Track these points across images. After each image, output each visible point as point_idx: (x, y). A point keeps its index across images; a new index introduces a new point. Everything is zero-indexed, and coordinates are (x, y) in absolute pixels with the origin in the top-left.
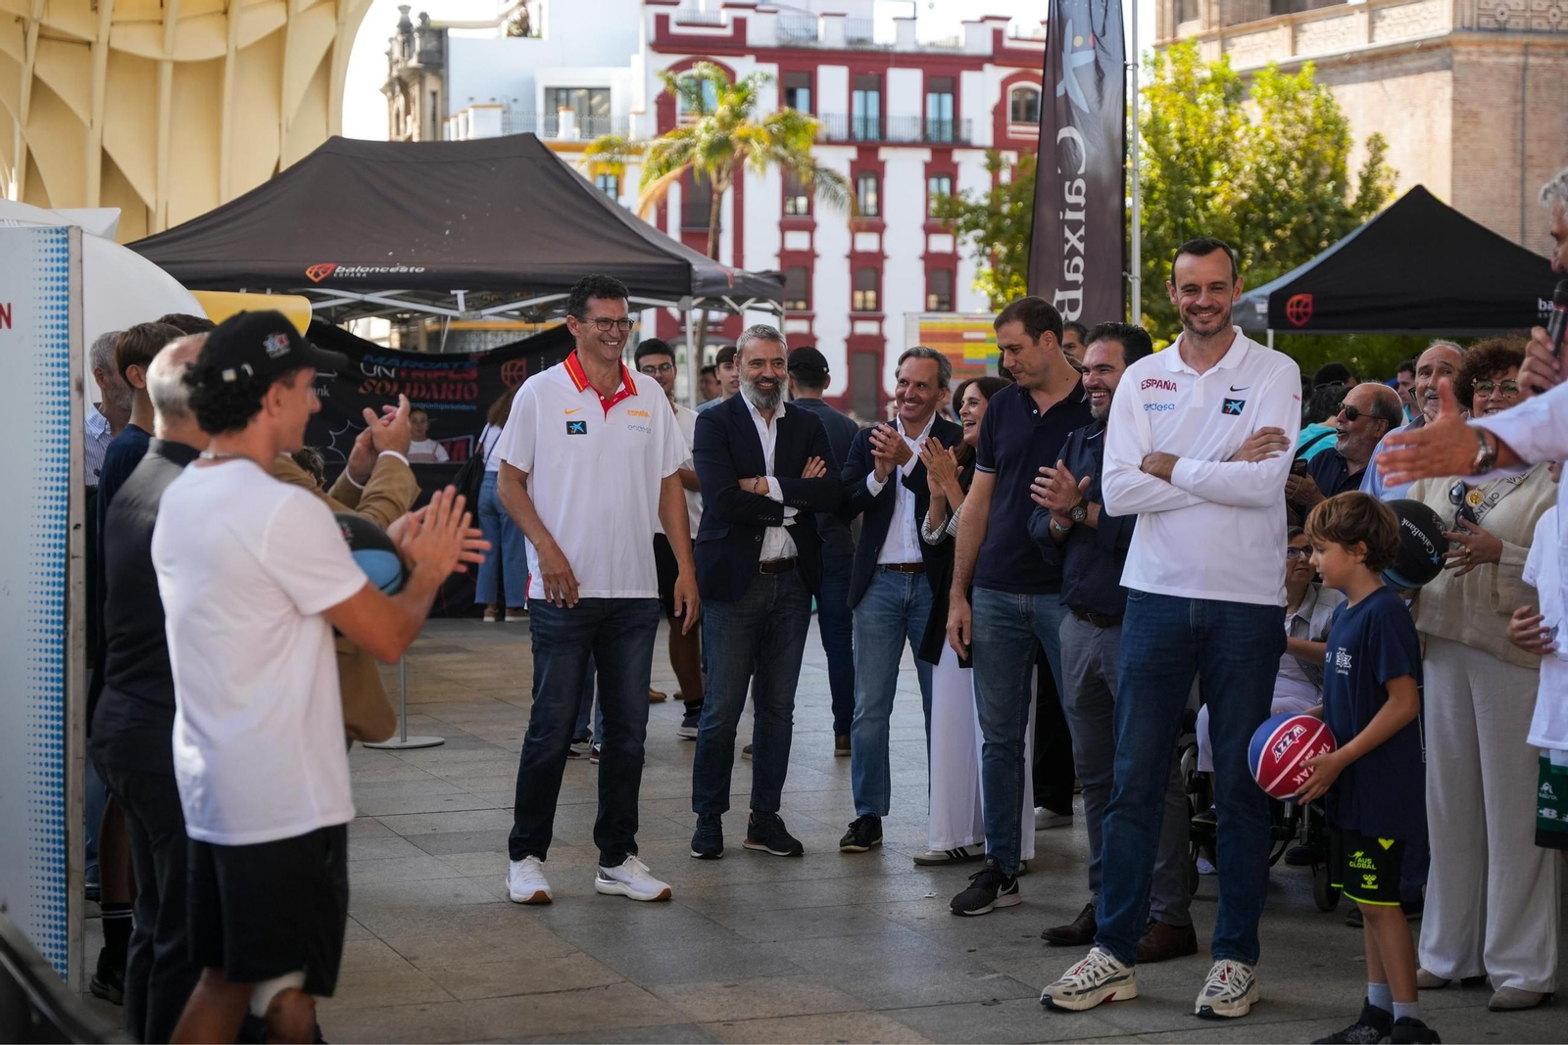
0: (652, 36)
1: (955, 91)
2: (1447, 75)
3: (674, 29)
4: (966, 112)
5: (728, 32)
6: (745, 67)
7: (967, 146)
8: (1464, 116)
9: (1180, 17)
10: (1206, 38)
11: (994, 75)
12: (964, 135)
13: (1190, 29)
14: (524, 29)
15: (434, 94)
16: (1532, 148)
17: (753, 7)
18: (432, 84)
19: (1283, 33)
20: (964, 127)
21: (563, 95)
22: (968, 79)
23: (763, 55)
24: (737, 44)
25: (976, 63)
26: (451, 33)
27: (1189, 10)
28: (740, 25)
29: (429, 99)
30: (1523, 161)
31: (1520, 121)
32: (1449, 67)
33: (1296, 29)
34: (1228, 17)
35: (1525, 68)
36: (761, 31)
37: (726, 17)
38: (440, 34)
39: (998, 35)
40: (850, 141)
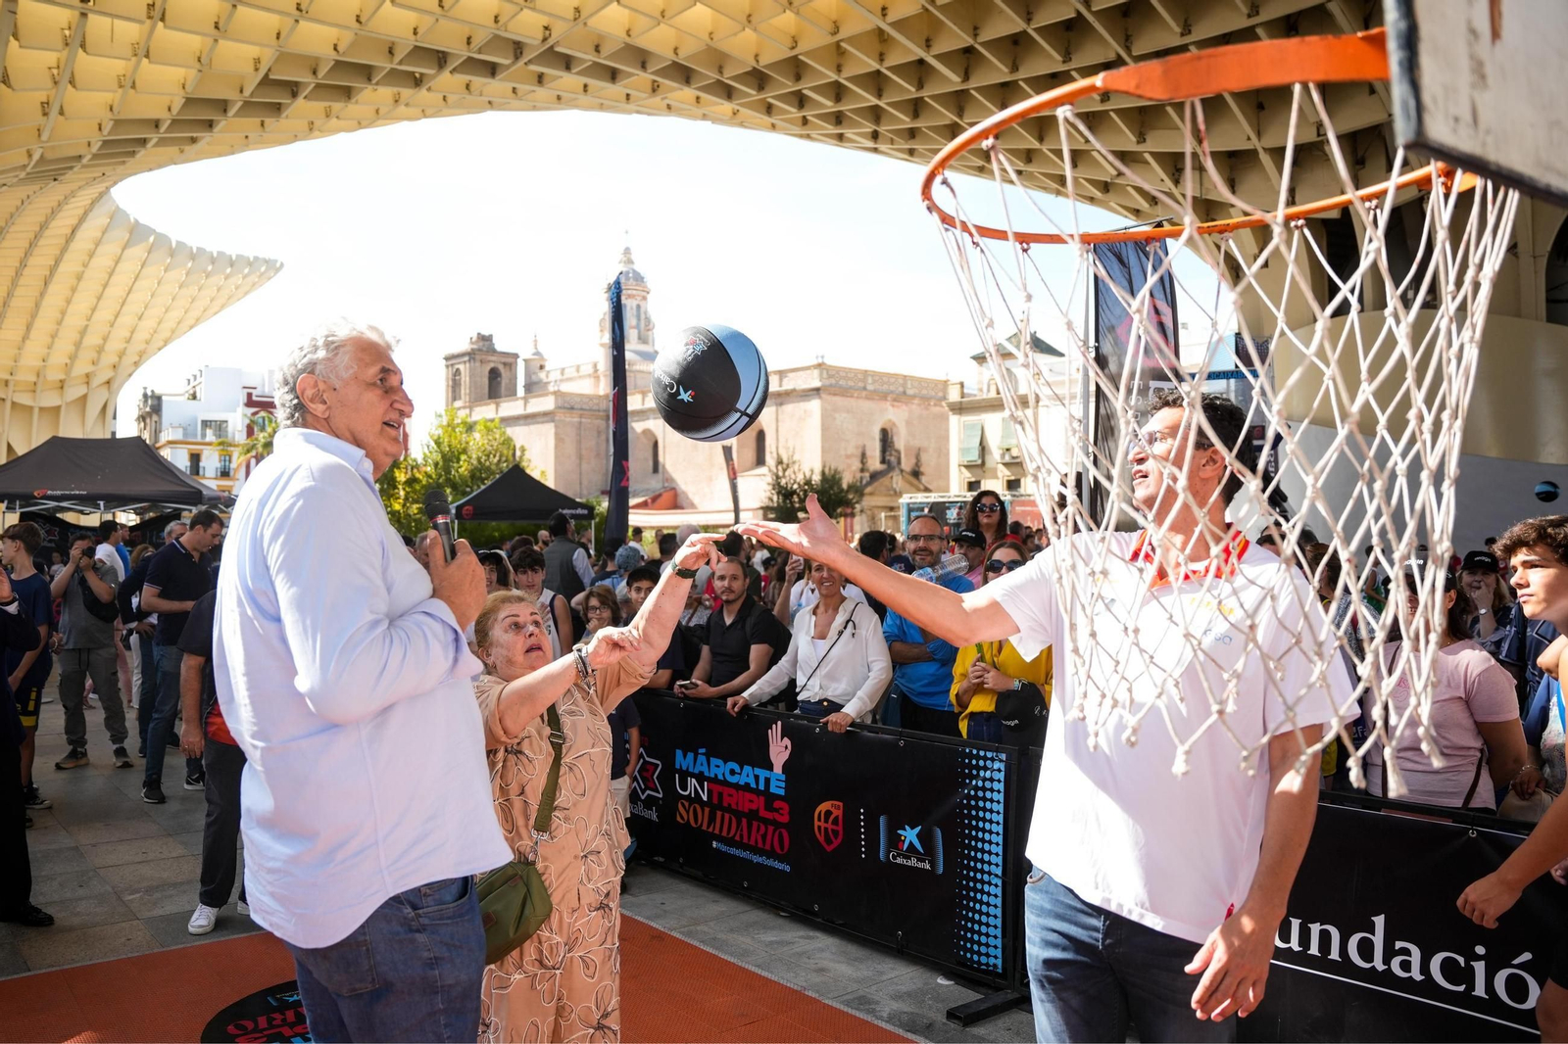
0: (245, 401)
2: (552, 424)
3: (255, 398)
8: (559, 440)
9: (454, 399)
10: (464, 407)
13: (458, 404)
14: (194, 397)
15: (156, 421)
16: (584, 452)
18: (155, 418)
19: (493, 407)
21: (209, 423)
26: (164, 398)
27: (458, 397)
30: (580, 457)
31: (579, 442)
32: (553, 421)
33: (498, 405)
34: (472, 400)
35: (580, 423)
38: (159, 398)
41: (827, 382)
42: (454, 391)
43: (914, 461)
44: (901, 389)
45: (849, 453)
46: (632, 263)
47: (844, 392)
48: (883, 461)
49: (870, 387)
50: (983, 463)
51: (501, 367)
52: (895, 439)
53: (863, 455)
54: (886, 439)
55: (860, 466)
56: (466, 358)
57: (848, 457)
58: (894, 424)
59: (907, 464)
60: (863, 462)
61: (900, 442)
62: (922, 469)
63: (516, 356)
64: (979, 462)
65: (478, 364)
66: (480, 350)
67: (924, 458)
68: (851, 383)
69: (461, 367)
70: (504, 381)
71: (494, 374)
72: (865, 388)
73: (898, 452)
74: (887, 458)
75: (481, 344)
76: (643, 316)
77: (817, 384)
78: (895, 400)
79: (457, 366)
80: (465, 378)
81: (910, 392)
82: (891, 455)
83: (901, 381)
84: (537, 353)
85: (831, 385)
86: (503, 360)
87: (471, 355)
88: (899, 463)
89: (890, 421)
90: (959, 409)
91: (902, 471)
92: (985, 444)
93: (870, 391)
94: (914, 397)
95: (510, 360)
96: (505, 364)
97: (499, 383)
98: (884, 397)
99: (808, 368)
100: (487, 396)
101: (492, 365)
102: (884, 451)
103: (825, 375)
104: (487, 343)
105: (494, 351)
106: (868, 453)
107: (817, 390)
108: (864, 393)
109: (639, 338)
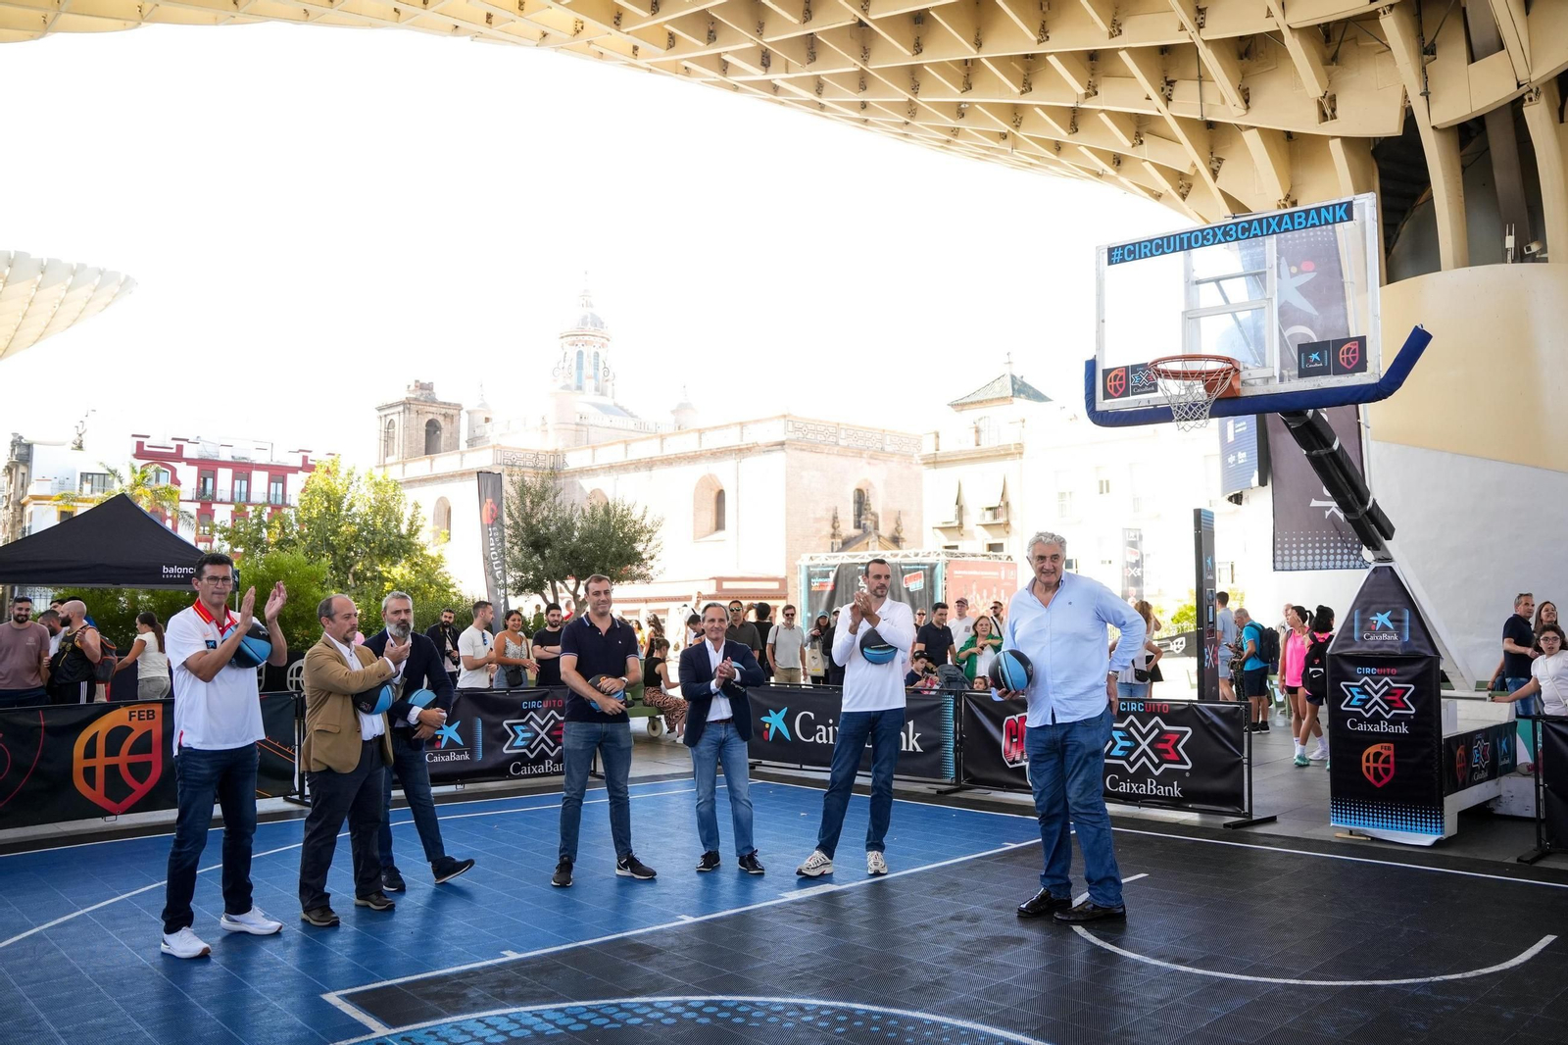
0: (135, 452)
1: (284, 482)
3: (146, 448)
4: (289, 491)
5: (174, 451)
6: (181, 468)
7: (288, 506)
9: (387, 454)
10: (397, 463)
11: (303, 476)
12: (287, 502)
13: (391, 459)
14: (80, 447)
15: (23, 474)
17: (187, 440)
18: (22, 469)
19: (428, 461)
20: (288, 498)
21: (90, 477)
22: (290, 476)
23: (190, 462)
24: (178, 456)
25: (294, 470)
26: (34, 446)
27: (390, 452)
28: (180, 448)
29: (20, 476)
33: (432, 460)
34: (406, 455)
36: (189, 452)
37: (174, 444)
38: (29, 446)
39: (305, 459)
40: (232, 502)
41: (793, 436)
42: (387, 446)
43: (893, 526)
44: (879, 445)
45: (818, 516)
46: (591, 306)
47: (813, 448)
48: (858, 525)
49: (841, 442)
50: (961, 524)
51: (440, 419)
52: (872, 501)
53: (835, 518)
54: (861, 500)
55: (831, 531)
56: (401, 408)
57: (817, 520)
58: (871, 484)
59: (886, 530)
60: (834, 527)
61: (877, 504)
62: (902, 535)
63: (459, 407)
64: (956, 524)
65: (414, 415)
66: (416, 399)
67: (904, 522)
68: (820, 438)
69: (395, 418)
70: (444, 436)
71: (432, 428)
72: (837, 444)
73: (875, 515)
74: (863, 522)
75: (419, 393)
76: (601, 365)
77: (781, 438)
78: (871, 457)
79: (389, 418)
80: (398, 431)
81: (888, 449)
82: (866, 519)
83: (879, 436)
84: (483, 405)
85: (798, 440)
86: (443, 411)
87: (406, 404)
88: (876, 528)
89: (866, 480)
90: (934, 462)
91: (879, 537)
92: (962, 502)
93: (844, 447)
94: (893, 454)
95: (452, 411)
96: (445, 416)
97: (439, 437)
98: (859, 453)
99: (771, 419)
100: (423, 451)
101: (431, 417)
102: (859, 514)
103: (790, 429)
104: (424, 392)
105: (434, 401)
106: (840, 517)
107: (782, 444)
108: (837, 448)
109: (597, 389)
